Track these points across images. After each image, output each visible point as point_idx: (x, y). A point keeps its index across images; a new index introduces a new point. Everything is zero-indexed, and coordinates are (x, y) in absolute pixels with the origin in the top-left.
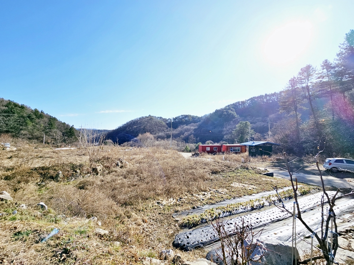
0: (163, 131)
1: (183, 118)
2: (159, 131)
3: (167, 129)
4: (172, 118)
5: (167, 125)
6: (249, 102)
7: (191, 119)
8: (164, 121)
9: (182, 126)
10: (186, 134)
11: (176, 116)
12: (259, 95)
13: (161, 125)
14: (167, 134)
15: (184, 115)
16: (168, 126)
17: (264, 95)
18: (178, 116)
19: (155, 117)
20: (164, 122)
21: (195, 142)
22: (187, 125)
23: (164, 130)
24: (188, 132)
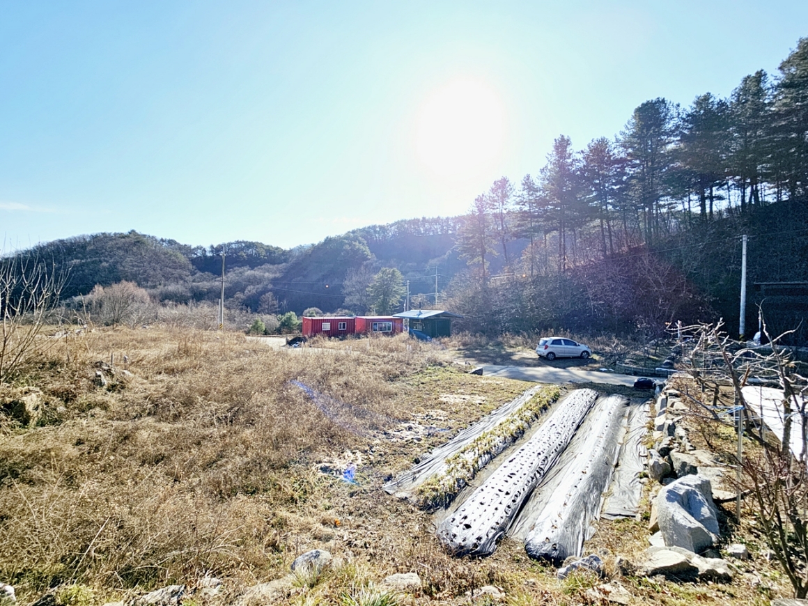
0: (182, 279)
1: (242, 249)
2: (167, 279)
3: (193, 274)
4: (209, 245)
5: (193, 264)
6: (393, 228)
7: (264, 253)
8: (183, 251)
9: (238, 270)
10: (251, 289)
11: (221, 243)
12: (413, 218)
13: (175, 262)
14: (192, 287)
15: (244, 242)
16: (194, 267)
17: (421, 219)
18: (226, 242)
19: (153, 237)
20: (184, 254)
21: (278, 309)
22: (252, 268)
23: (184, 277)
24: (258, 286)
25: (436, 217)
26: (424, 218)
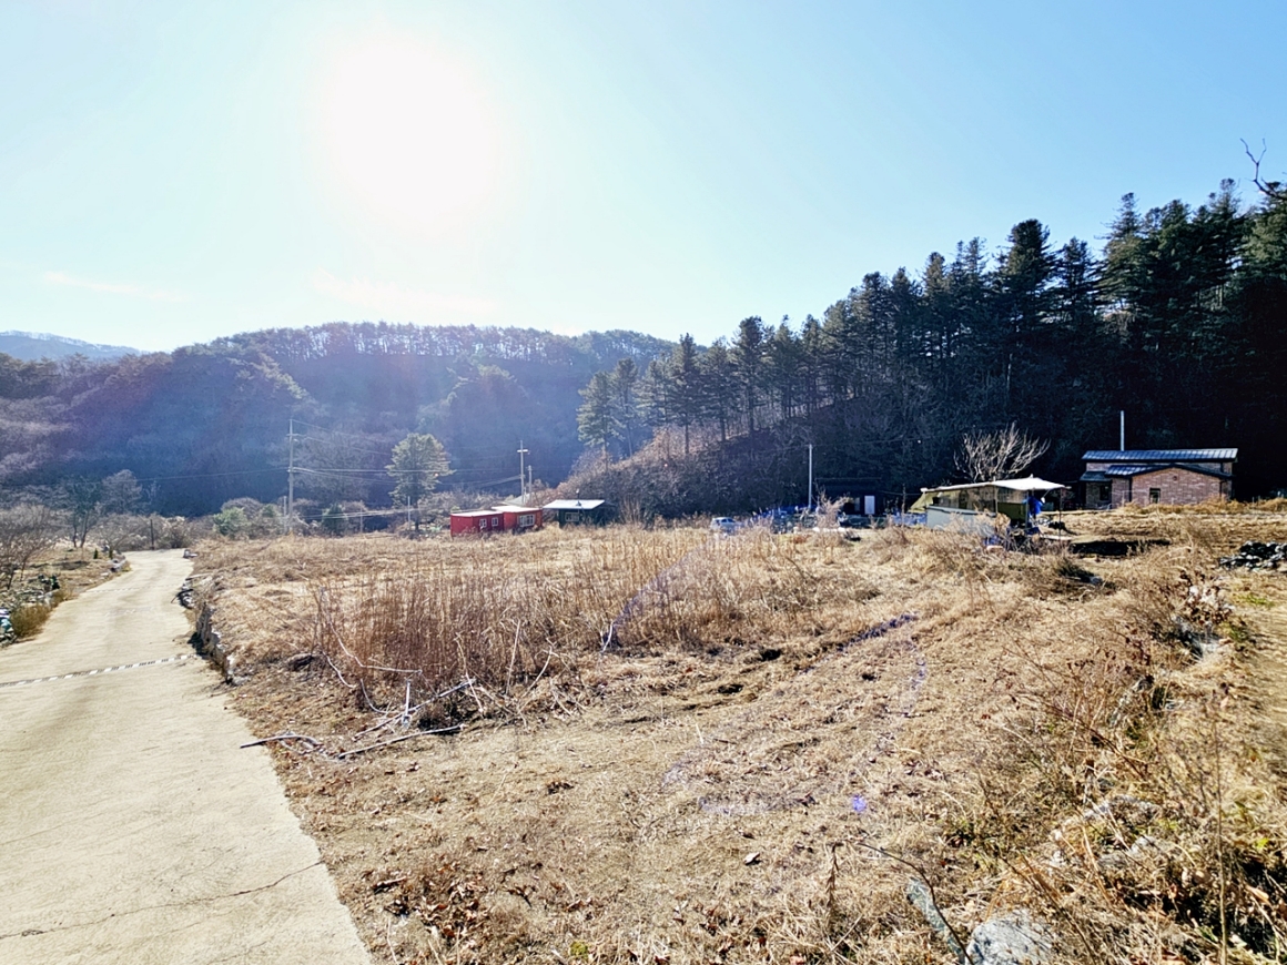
12: (360, 322)
17: (377, 324)
25: (405, 323)
26: (383, 325)
